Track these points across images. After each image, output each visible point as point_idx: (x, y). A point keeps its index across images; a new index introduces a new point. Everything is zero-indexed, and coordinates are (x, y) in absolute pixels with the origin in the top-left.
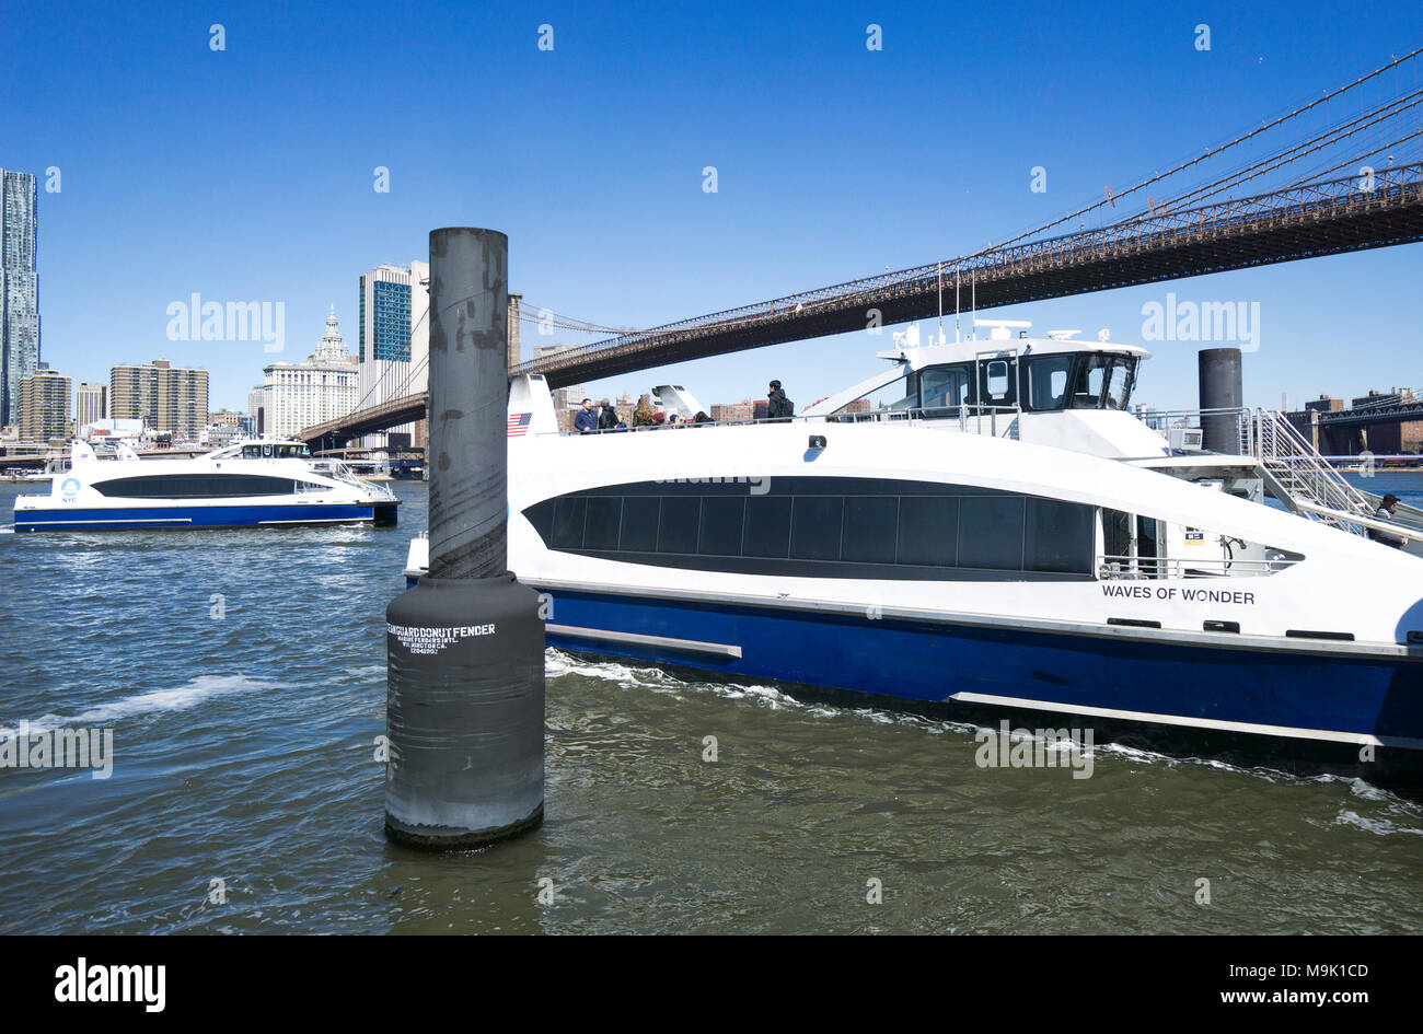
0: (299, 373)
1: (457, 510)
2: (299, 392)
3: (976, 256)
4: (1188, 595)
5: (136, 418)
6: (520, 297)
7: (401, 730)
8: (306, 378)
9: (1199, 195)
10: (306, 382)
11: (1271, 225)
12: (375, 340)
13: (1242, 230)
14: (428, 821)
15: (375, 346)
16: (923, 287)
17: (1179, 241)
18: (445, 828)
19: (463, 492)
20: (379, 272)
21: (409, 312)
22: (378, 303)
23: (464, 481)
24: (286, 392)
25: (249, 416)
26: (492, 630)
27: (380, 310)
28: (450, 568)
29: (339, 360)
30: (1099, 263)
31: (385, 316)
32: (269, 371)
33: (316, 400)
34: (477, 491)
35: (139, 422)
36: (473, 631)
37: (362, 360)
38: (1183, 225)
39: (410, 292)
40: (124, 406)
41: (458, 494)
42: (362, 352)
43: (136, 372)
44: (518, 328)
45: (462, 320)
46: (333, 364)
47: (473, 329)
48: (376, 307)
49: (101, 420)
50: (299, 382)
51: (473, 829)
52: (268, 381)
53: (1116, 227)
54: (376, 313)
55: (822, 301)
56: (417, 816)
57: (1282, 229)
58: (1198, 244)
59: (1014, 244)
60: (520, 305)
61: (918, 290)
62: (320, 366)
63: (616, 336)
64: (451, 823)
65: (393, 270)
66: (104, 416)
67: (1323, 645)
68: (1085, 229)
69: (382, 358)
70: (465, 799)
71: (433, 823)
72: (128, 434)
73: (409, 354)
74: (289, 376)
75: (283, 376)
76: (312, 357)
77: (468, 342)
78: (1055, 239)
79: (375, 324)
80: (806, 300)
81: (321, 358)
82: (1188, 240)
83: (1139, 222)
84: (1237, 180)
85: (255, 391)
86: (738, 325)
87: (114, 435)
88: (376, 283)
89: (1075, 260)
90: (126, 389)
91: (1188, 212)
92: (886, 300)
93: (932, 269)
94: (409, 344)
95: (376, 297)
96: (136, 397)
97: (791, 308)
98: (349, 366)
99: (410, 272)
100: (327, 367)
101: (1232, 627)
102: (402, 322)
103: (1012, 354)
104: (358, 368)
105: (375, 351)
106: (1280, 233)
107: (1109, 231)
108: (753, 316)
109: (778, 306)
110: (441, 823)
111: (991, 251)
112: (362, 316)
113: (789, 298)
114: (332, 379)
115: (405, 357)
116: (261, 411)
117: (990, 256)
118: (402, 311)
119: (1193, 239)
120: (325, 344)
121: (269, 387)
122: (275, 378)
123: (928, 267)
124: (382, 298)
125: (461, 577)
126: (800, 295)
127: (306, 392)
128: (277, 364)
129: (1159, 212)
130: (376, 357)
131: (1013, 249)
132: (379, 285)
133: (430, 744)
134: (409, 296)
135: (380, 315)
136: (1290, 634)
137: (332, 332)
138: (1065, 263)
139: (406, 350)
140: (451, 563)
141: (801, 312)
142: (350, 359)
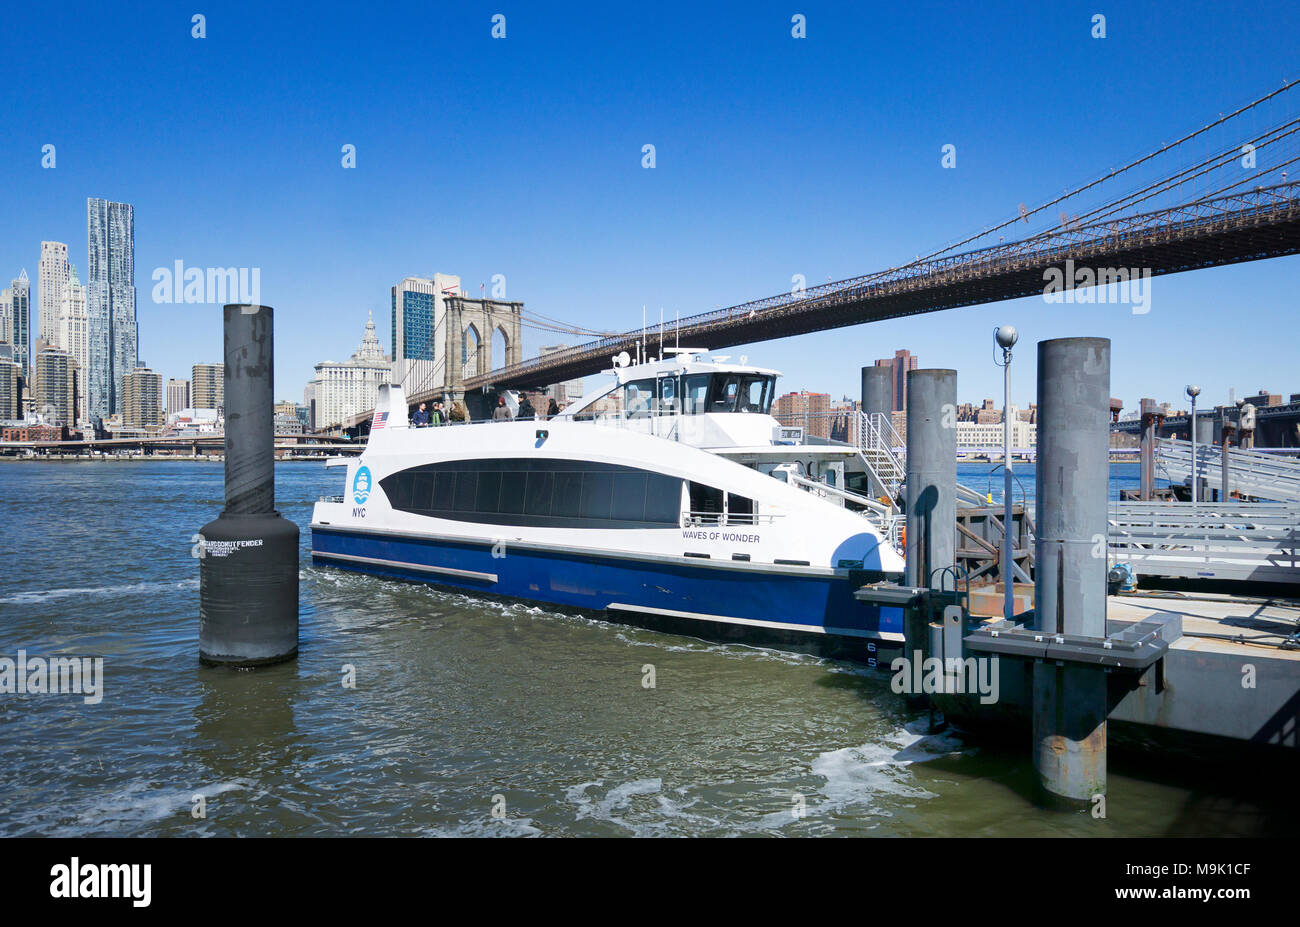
0: (343, 370)
1: (238, 473)
2: (344, 387)
3: (905, 268)
4: (726, 537)
5: (212, 408)
6: (522, 305)
7: (206, 601)
8: (349, 374)
9: (1108, 211)
10: (349, 378)
11: (1168, 238)
12: (405, 342)
13: (1141, 243)
14: (223, 652)
15: (405, 346)
16: (859, 296)
17: (1084, 253)
18: (232, 657)
19: (241, 462)
20: (408, 284)
21: (433, 317)
22: (407, 310)
23: (241, 455)
24: (333, 386)
25: (303, 406)
26: (261, 543)
27: (408, 315)
28: (233, 507)
29: (377, 359)
30: (1013, 273)
31: (413, 321)
32: (319, 368)
33: (357, 393)
34: (249, 462)
35: (214, 411)
36: (249, 543)
37: (394, 359)
38: (1090, 238)
39: (433, 300)
40: (203, 398)
41: (239, 463)
42: (394, 353)
43: (212, 369)
44: (519, 332)
45: (239, 359)
46: (373, 362)
47: (246, 365)
48: (405, 313)
49: (185, 410)
50: (344, 378)
51: (250, 657)
52: (318, 377)
53: (1029, 241)
54: (405, 318)
55: (772, 308)
56: (216, 650)
57: (1178, 241)
58: (1101, 256)
59: (938, 257)
60: (522, 313)
61: (854, 298)
62: (361, 364)
63: (599, 339)
64: (236, 655)
65: (420, 281)
66: (188, 407)
67: (791, 569)
68: (1004, 242)
69: (410, 357)
70: (244, 640)
71: (225, 654)
72: (205, 421)
73: (433, 354)
74: (336, 372)
75: (330, 372)
76: (354, 356)
77: (243, 373)
78: (975, 252)
79: (405, 328)
80: (758, 307)
81: (362, 357)
82: (1092, 253)
83: (1050, 237)
84: (1142, 196)
85: (309, 386)
86: (700, 330)
87: (195, 422)
88: (405, 292)
89: (992, 270)
90: (204, 383)
91: (1093, 227)
92: (827, 307)
93: (866, 279)
94: (433, 345)
95: (405, 304)
96: (212, 390)
97: (745, 314)
98: (384, 364)
99: (433, 283)
100: (367, 365)
101: (746, 558)
102: (427, 326)
103: (677, 374)
104: (390, 366)
105: (405, 351)
106: (1175, 245)
107: (1023, 245)
108: (713, 322)
109: (734, 312)
110: (230, 654)
111: (918, 263)
112: (394, 321)
113: (744, 305)
114: (370, 374)
115: (430, 356)
116: (313, 402)
117: (917, 267)
118: (427, 317)
119: (1097, 251)
120: (365, 346)
121: (319, 382)
122: (324, 374)
123: (863, 277)
124: (411, 305)
125: (240, 513)
126: (753, 303)
127: (349, 386)
128: (326, 362)
129: (1070, 227)
130: (405, 357)
131: (937, 261)
132: (408, 295)
133: (223, 609)
134: (433, 304)
135: (409, 321)
136: (777, 562)
137: (371, 335)
138: (983, 273)
139: (431, 350)
140: (235, 504)
141: (754, 318)
142: (386, 358)
